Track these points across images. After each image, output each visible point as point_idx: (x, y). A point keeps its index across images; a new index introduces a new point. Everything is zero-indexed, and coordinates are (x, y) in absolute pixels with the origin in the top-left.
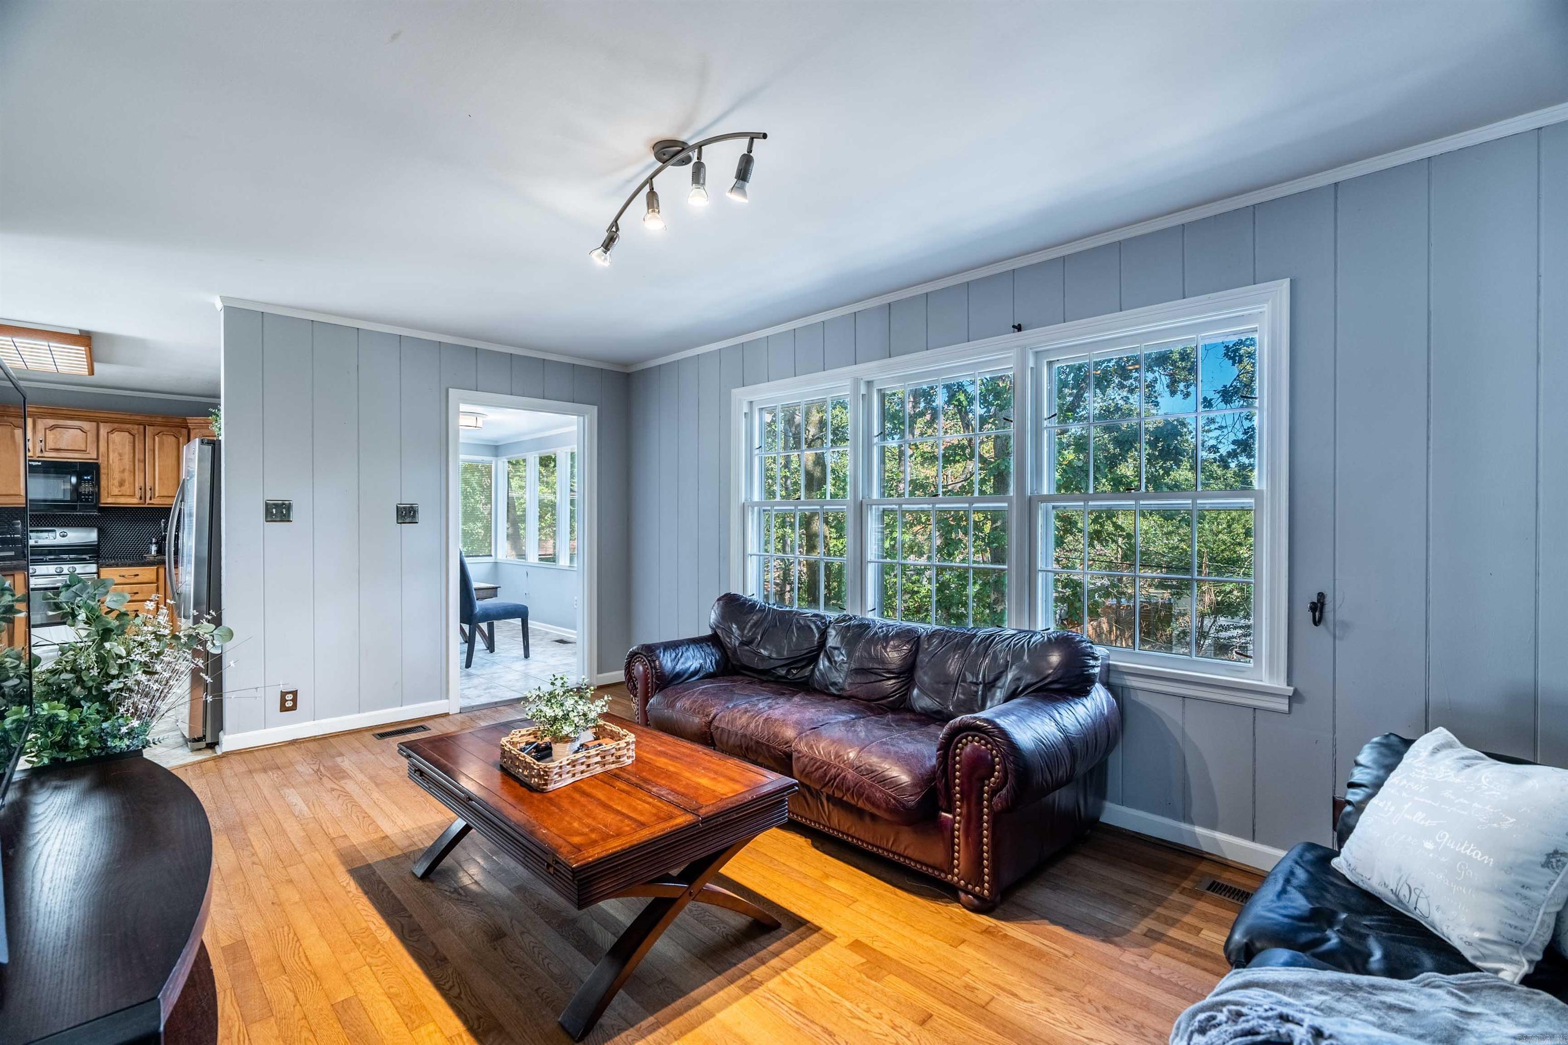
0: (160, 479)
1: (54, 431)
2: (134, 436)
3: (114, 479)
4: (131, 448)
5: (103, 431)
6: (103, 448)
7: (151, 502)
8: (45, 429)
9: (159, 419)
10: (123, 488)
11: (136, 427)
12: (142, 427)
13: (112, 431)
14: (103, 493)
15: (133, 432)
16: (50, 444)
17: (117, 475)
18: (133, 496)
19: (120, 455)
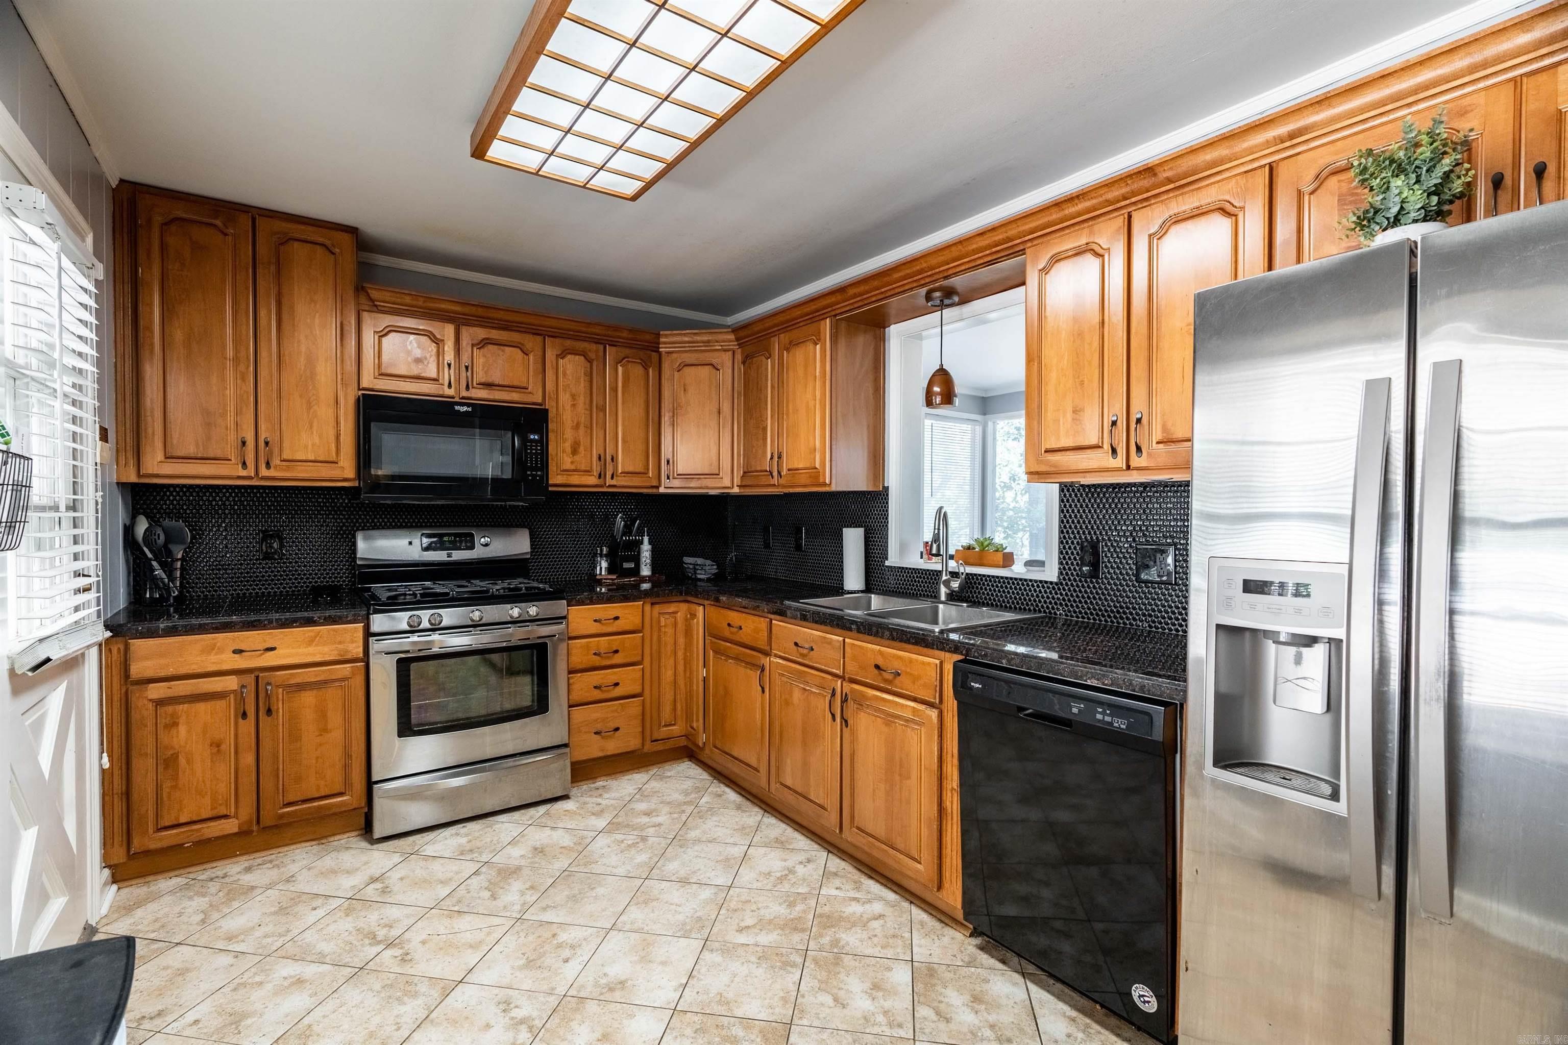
0: (624, 441)
1: (485, 350)
2: (590, 361)
3: (565, 441)
4: (588, 384)
5: (550, 354)
6: (550, 385)
7: (614, 482)
8: (473, 345)
9: (625, 334)
10: (577, 458)
11: (594, 347)
12: (601, 347)
13: (562, 355)
14: (552, 468)
15: (592, 355)
16: (480, 376)
17: (569, 434)
18: (588, 472)
19: (573, 397)
